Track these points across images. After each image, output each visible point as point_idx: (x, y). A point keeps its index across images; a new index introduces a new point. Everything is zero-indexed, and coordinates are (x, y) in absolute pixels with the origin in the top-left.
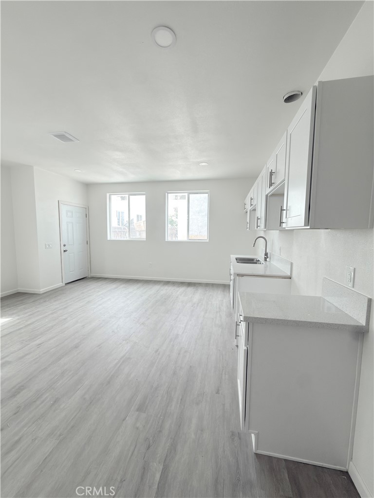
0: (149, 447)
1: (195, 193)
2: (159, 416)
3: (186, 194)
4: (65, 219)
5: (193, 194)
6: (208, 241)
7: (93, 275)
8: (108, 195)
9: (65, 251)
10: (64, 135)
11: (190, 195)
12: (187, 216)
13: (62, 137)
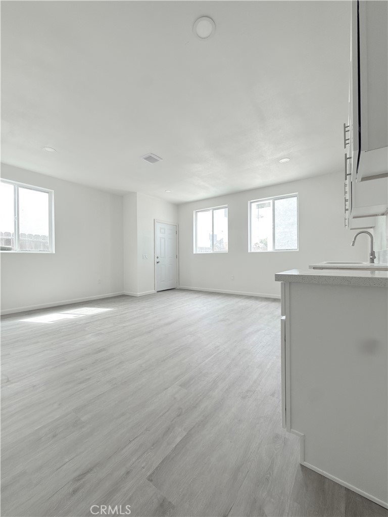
0: (180, 415)
1: (281, 199)
2: (199, 395)
3: (271, 201)
4: (159, 235)
5: (279, 199)
6: (298, 250)
7: (181, 287)
8: (194, 212)
9: (157, 262)
10: (151, 156)
11: (276, 201)
12: (272, 224)
13: (150, 159)
